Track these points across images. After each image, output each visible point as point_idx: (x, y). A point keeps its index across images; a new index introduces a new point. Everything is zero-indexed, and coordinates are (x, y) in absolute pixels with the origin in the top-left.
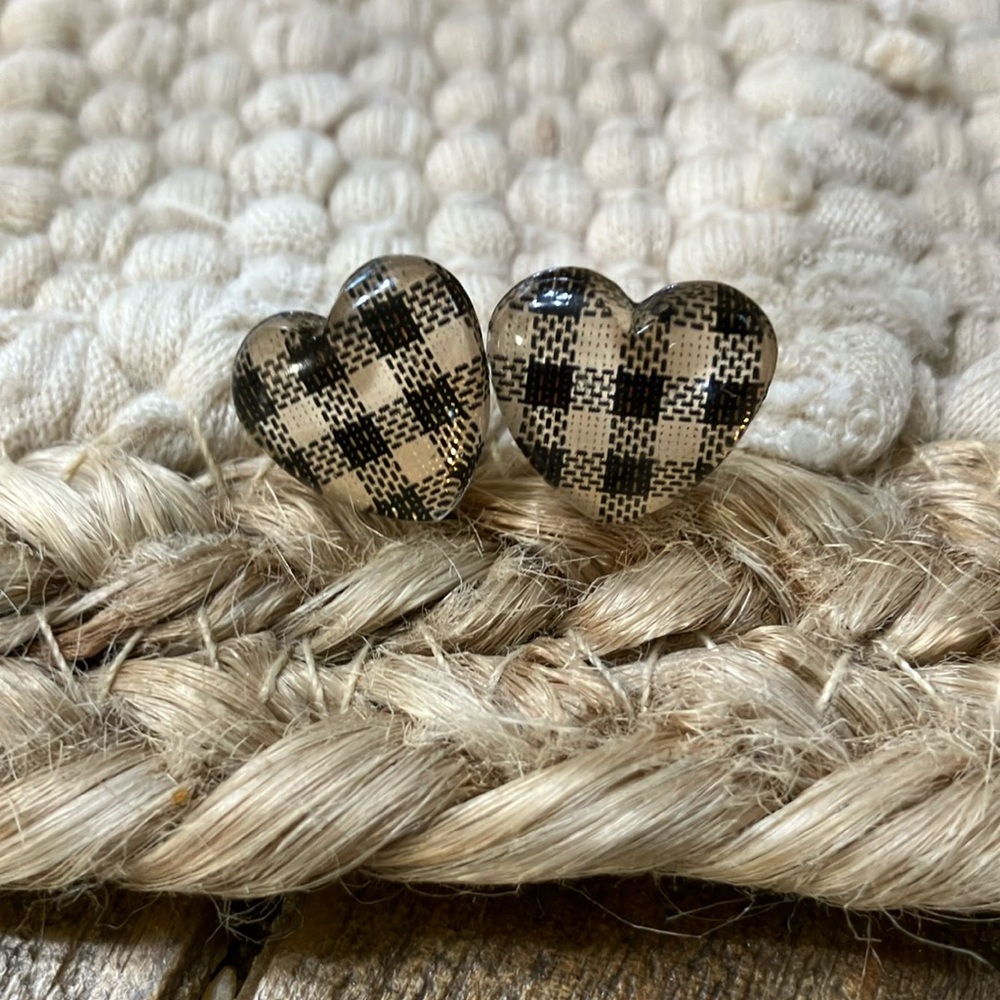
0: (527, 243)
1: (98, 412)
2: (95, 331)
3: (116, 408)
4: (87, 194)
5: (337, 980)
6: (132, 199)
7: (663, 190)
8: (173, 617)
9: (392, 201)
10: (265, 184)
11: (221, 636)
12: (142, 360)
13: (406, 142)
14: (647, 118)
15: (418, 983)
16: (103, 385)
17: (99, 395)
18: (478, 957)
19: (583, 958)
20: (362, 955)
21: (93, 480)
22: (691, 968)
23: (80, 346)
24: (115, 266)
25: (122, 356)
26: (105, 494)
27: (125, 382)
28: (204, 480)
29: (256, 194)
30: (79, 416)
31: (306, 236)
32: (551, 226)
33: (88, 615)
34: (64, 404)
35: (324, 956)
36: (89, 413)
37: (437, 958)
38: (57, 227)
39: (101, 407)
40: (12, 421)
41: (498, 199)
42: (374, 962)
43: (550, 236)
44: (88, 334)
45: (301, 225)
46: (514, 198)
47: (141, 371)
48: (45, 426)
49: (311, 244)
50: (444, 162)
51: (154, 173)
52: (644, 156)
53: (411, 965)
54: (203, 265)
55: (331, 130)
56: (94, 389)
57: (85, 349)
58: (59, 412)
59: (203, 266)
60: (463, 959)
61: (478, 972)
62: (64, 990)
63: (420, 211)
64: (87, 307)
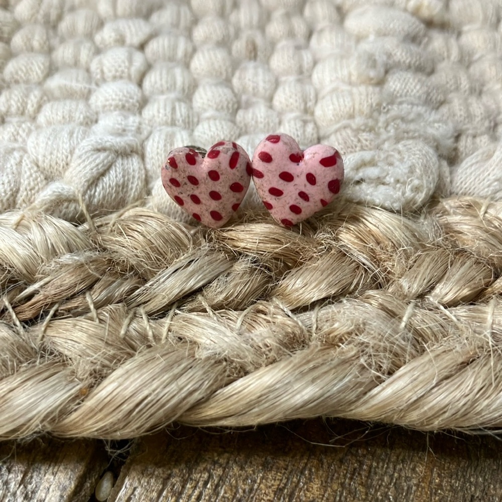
0: (243, 104)
1: (29, 193)
2: (25, 151)
3: (38, 192)
4: (17, 82)
5: (165, 476)
6: (40, 84)
7: (310, 76)
8: (73, 297)
9: (175, 84)
10: (109, 75)
11: (99, 306)
12: (51, 166)
13: (180, 53)
14: (301, 40)
15: (206, 475)
16: (31, 179)
17: (29, 184)
18: (235, 461)
19: (288, 459)
20: (177, 463)
21: (28, 228)
22: (341, 461)
23: (18, 160)
24: (34, 119)
25: (40, 164)
26: (36, 235)
27: (42, 177)
28: (86, 226)
29: (104, 80)
30: (19, 195)
31: (131, 101)
32: (255, 95)
33: (30, 297)
34: (11, 190)
35: (158, 465)
36: (25, 193)
37: (215, 463)
39: (31, 190)
41: (227, 82)
42: (183, 466)
43: (254, 100)
44: (21, 153)
45: (128, 95)
46: (235, 81)
47: (50, 171)
49: (134, 105)
50: (199, 63)
51: (51, 70)
52: (301, 59)
53: (202, 466)
54: (79, 116)
55: (142, 47)
56: (26, 182)
57: (21, 162)
58: (9, 194)
59: (79, 118)
60: (228, 463)
61: (236, 469)
62: (25, 487)
63: (189, 88)
64: (20, 140)
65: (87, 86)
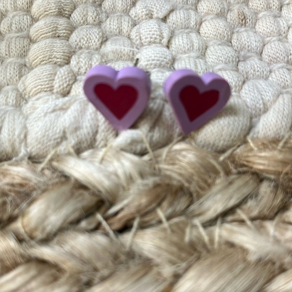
0: (241, 58)
4: (81, 48)
6: (98, 49)
7: (286, 37)
9: (193, 45)
10: (145, 41)
11: (169, 218)
13: (193, 23)
14: (276, 12)
28: (146, 158)
29: (142, 45)
31: (165, 60)
33: (116, 214)
34: (92, 131)
38: (73, 62)
40: (74, 139)
41: (229, 43)
43: (249, 54)
45: (163, 56)
46: (234, 41)
48: (86, 140)
49: (167, 63)
51: (104, 40)
55: (164, 19)
58: (91, 134)
63: (202, 47)
65: (132, 49)
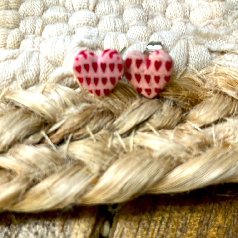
0: (150, 17)
1: (46, 74)
2: (39, 52)
3: (50, 73)
4: (27, 16)
5: (139, 220)
6: (40, 16)
8: (79, 129)
9: (113, 9)
10: (76, 7)
11: (94, 132)
12: (55, 59)
15: (160, 218)
16: (46, 67)
17: (45, 70)
18: (175, 209)
19: (203, 205)
20: (144, 212)
21: (49, 93)
22: (231, 203)
23: (37, 57)
24: (41, 35)
25: (49, 58)
26: (54, 96)
27: (51, 65)
28: (78, 90)
29: (74, 11)
30: (40, 76)
31: (91, 20)
32: (155, 11)
33: (56, 131)
34: (36, 73)
35: (134, 214)
36: (43, 75)
37: (164, 211)
38: (22, 25)
39: (47, 73)
40: (22, 80)
42: (147, 214)
43: (156, 13)
44: (38, 53)
45: (90, 17)
46: (144, 4)
47: (55, 62)
48: (31, 80)
49: (93, 22)
53: (157, 213)
54: (65, 31)
56: (44, 69)
57: (38, 58)
58: (35, 75)
60: (171, 210)
61: (176, 214)
63: (120, 10)
64: (36, 46)
65: (66, 14)
